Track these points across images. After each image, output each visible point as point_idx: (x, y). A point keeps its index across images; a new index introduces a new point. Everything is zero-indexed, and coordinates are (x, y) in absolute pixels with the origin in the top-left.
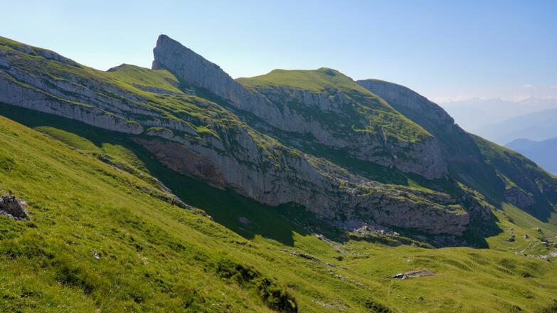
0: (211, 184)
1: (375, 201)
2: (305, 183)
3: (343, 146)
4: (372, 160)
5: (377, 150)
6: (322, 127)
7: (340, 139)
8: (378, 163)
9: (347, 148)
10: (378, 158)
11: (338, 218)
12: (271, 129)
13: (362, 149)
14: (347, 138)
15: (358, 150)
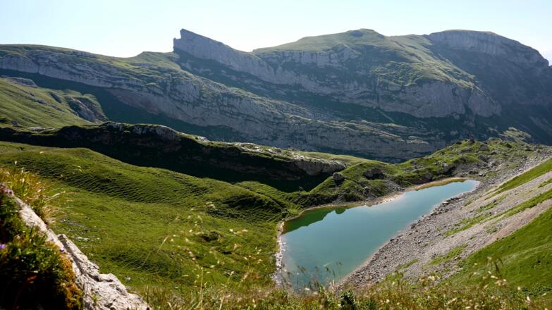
0: (148, 111)
1: (311, 129)
2: (239, 114)
3: (329, 92)
4: (356, 102)
5: (362, 94)
6: (310, 79)
7: (325, 87)
8: (361, 104)
9: (332, 94)
10: (361, 100)
11: (269, 138)
12: (261, 83)
13: (348, 95)
14: (334, 86)
15: (343, 95)
